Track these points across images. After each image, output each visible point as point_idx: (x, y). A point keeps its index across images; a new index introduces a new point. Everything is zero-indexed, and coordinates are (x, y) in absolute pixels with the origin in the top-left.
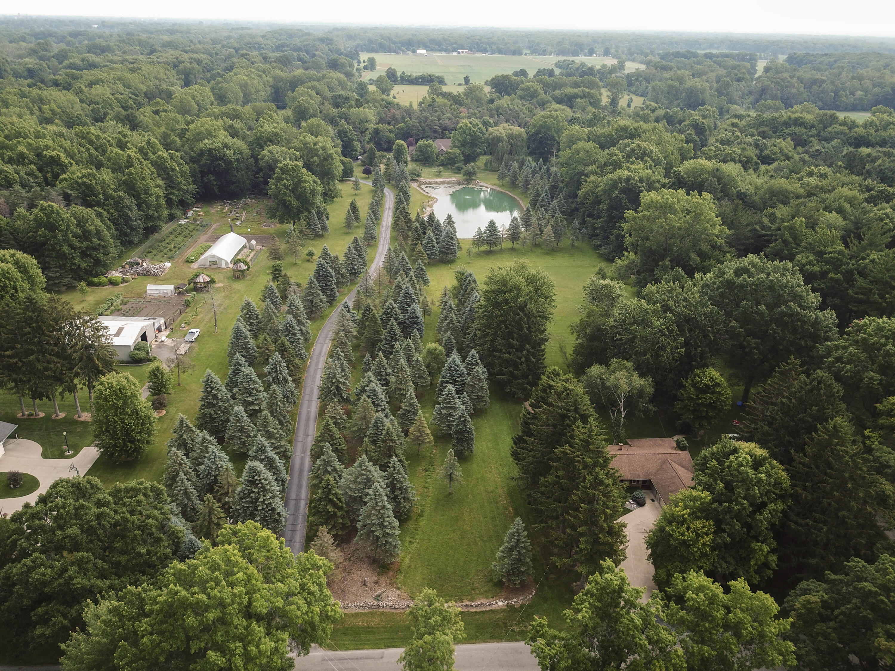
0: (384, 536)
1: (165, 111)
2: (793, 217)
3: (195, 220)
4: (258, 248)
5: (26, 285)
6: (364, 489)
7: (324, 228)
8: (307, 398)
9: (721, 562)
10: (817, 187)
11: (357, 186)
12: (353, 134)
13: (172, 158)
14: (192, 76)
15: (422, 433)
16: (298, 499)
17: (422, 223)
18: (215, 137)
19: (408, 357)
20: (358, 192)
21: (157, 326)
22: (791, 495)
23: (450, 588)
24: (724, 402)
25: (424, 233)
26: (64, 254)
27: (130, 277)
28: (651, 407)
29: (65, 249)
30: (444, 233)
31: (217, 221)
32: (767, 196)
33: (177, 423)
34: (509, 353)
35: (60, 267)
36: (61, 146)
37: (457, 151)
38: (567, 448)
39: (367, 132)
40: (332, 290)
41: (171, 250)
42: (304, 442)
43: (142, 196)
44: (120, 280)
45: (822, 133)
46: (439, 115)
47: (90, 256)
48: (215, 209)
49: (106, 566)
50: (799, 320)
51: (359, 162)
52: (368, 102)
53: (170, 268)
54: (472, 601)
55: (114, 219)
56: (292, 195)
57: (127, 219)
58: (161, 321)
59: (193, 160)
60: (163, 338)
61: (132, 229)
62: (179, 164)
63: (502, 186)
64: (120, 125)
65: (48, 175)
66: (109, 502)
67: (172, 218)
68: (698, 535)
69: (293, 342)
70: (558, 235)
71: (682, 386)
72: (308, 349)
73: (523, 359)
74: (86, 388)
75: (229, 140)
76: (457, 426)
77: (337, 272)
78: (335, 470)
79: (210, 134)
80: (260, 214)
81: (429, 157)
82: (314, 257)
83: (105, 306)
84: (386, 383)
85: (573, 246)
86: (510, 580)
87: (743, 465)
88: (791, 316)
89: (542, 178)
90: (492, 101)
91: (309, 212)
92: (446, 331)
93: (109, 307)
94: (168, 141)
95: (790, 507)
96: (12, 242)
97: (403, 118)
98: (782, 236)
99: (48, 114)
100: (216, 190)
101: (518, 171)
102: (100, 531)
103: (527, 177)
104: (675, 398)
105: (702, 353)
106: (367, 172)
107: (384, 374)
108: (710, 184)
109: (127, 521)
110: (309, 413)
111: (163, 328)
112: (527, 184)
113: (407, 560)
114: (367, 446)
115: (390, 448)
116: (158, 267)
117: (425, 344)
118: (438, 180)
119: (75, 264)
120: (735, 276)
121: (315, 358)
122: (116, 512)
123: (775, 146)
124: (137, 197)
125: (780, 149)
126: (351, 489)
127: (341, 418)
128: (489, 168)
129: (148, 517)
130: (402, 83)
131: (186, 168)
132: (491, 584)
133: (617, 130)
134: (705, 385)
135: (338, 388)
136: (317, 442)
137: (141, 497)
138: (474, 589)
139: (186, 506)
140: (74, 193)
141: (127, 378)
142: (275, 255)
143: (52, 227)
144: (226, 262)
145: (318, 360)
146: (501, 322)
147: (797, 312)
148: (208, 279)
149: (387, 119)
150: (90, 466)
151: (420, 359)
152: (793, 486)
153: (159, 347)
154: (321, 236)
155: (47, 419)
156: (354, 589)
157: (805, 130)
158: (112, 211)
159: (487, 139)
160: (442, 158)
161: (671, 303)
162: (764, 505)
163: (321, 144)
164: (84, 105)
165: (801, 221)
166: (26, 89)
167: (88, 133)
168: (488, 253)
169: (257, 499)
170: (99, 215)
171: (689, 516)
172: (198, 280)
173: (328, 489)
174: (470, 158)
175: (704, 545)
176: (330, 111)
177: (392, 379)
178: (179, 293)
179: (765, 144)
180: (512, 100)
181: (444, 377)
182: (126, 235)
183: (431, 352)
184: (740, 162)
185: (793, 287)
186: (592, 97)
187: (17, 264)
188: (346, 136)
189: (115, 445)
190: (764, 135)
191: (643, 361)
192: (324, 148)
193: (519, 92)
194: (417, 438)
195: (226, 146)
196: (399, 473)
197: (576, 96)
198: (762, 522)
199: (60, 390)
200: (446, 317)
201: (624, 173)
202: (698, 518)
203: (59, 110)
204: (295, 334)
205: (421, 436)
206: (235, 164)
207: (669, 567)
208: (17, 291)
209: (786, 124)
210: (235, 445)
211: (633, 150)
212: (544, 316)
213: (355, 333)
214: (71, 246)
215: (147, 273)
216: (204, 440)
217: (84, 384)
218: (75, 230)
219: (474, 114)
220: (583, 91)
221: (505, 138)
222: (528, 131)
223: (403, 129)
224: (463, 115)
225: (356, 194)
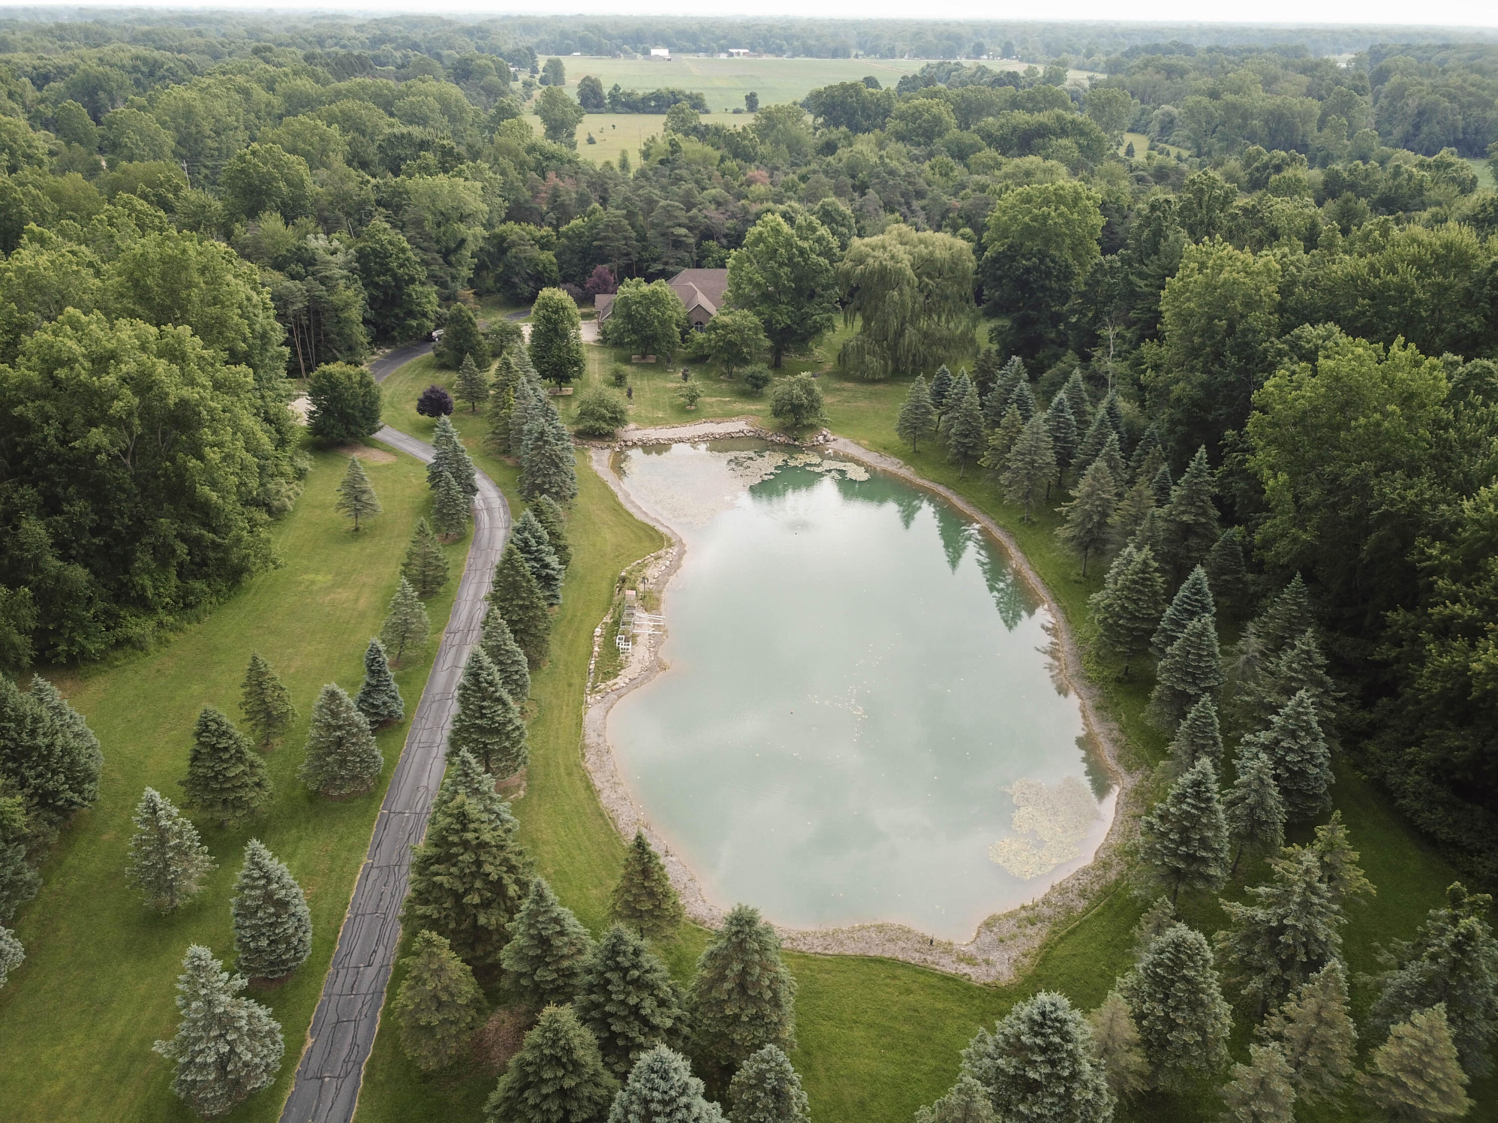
20: (365, 520)
37: (746, 318)
39: (465, 252)
46: (689, 193)
63: (912, 457)
81: (654, 338)
90: (830, 148)
97: (583, 201)
106: (434, 403)
118: (686, 431)
149: (535, 205)
159: (847, 275)
160: (700, 336)
174: (790, 341)
176: (351, 186)
188: (386, 270)
193: (894, 124)
219: (791, 187)
220: (1059, 118)
221: (909, 272)
222: (980, 249)
223: (580, 236)
224: (759, 189)
225: (356, 533)
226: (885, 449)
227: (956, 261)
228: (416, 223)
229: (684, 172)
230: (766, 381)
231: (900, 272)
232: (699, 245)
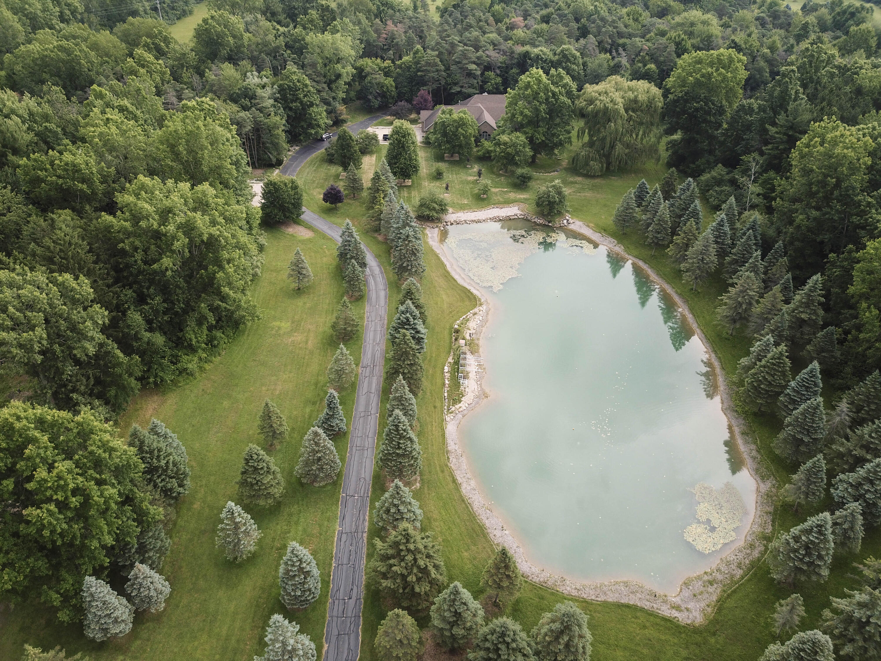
12: (311, 89)
37: (518, 138)
39: (341, 82)
46: (475, 39)
63: (622, 238)
81: (460, 143)
97: (410, 44)
118: (482, 214)
149: (379, 44)
159: (582, 110)
160: (486, 143)
188: (296, 99)
221: (622, 111)
223: (409, 68)
224: (519, 33)
225: (299, 291)
226: (605, 231)
227: (651, 102)
228: (313, 65)
229: (471, 20)
230: (530, 178)
231: (617, 111)
232: (482, 74)
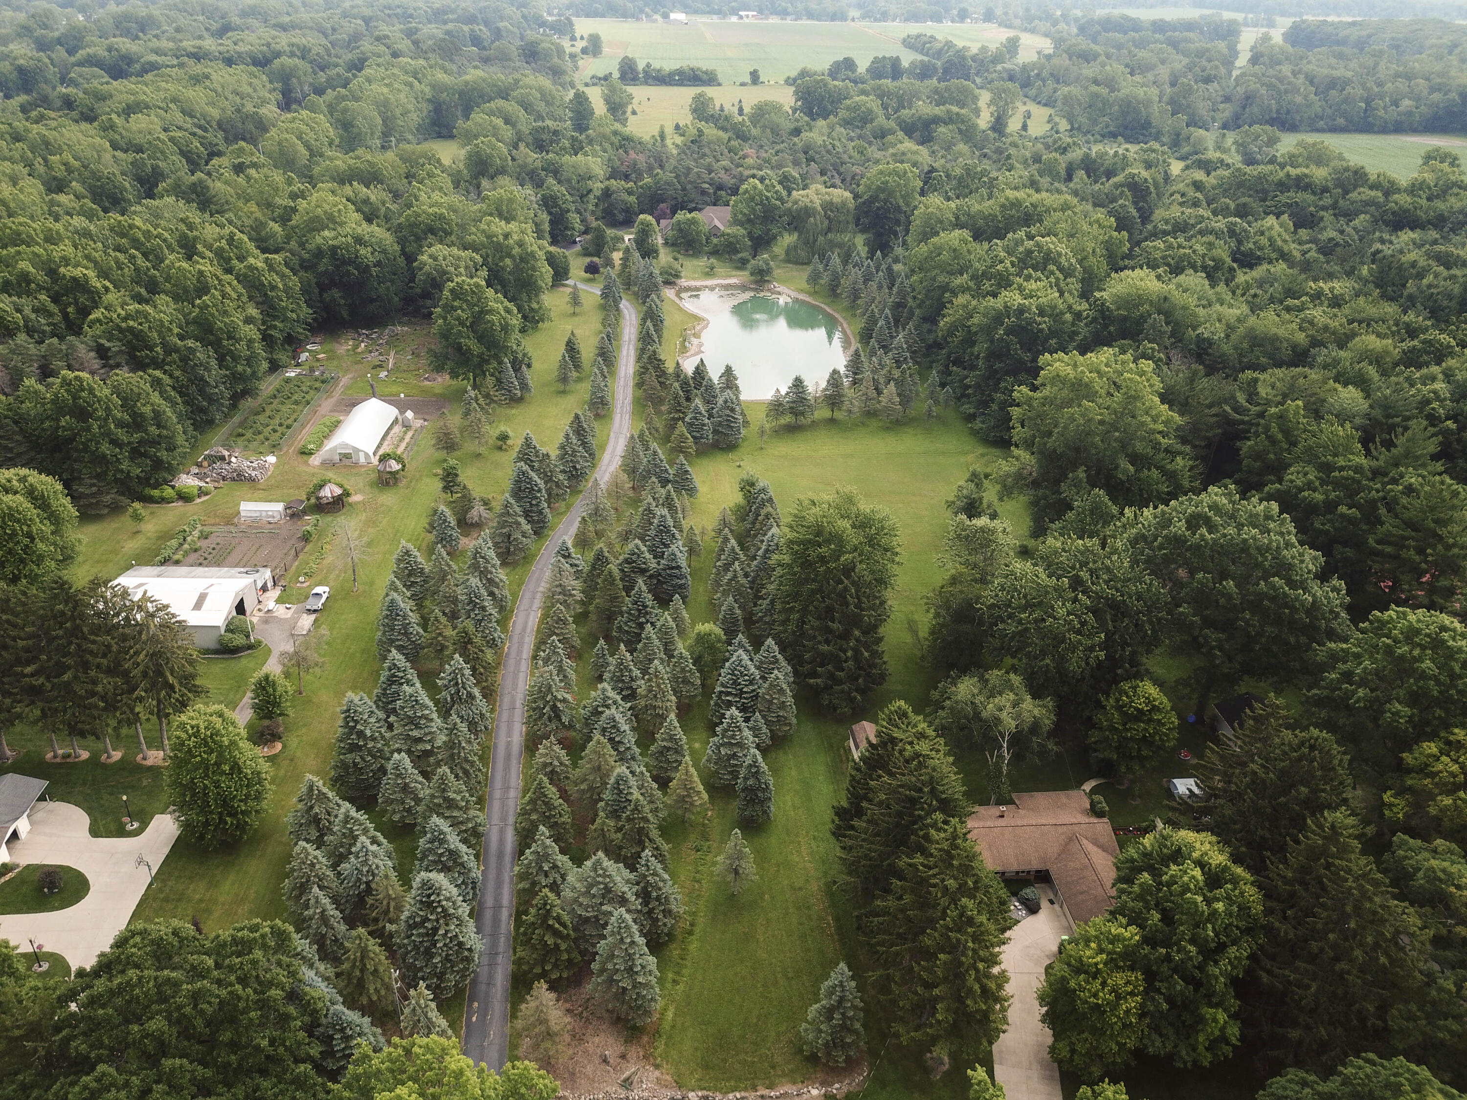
0: (634, 987)
1: (254, 165)
2: (1285, 396)
3: (312, 370)
4: (419, 423)
5: (47, 528)
6: (601, 904)
7: (524, 386)
8: (505, 716)
9: (1154, 1036)
10: (1326, 328)
11: (575, 300)
12: (567, 199)
13: (271, 267)
14: (294, 80)
15: (689, 790)
16: (498, 907)
17: (685, 384)
18: (342, 224)
19: (666, 644)
20: (577, 309)
21: (260, 584)
22: (1263, 927)
23: (737, 1066)
24: (1166, 735)
25: (688, 399)
26: (104, 456)
27: (211, 486)
28: (1051, 745)
29: (106, 448)
30: (720, 401)
31: (347, 371)
32: (1245, 345)
33: (304, 790)
34: (827, 642)
35: (98, 476)
36: (88, 257)
37: (740, 231)
38: (918, 859)
39: (591, 196)
40: (540, 512)
41: (275, 431)
42: (504, 800)
43: (225, 343)
44: (196, 492)
45: (1341, 202)
46: (710, 165)
47: (145, 455)
48: (344, 346)
49: (208, 1073)
50: (1286, 606)
51: (578, 248)
52: (591, 142)
53: (276, 466)
54: (771, 1087)
55: (182, 387)
56: (471, 335)
57: (202, 384)
58: (266, 575)
59: (306, 266)
60: (271, 605)
61: (211, 400)
62: (283, 276)
63: (814, 294)
64: (181, 203)
65: (70, 309)
66: (209, 970)
67: (275, 367)
68: (1119, 997)
69: (480, 621)
70: (905, 399)
71: (1100, 706)
72: (503, 622)
73: (850, 654)
74: (154, 718)
75: (365, 229)
76: (746, 779)
77: (548, 479)
78: (555, 867)
79: (332, 221)
80: (418, 356)
81: (693, 241)
82: (509, 442)
83: (174, 543)
84: (630, 695)
85: (930, 416)
86: (828, 1054)
87: (1189, 890)
88: (1274, 599)
89: (880, 287)
90: (797, 132)
91: (500, 363)
92: (725, 593)
93: (181, 545)
94: (263, 233)
95: (1261, 948)
96: (18, 438)
97: (650, 168)
98: (1267, 429)
99: (60, 172)
100: (345, 314)
101: (839, 269)
102: (199, 1022)
103: (855, 283)
104: (1090, 724)
105: (1134, 654)
106: (592, 269)
107: (627, 679)
108: (1153, 326)
109: (239, 998)
110: (509, 744)
111: (270, 584)
112: (855, 295)
113: (670, 1015)
114: (604, 823)
115: (640, 831)
116: (255, 465)
117: (693, 624)
118: (709, 283)
119: (122, 471)
120: (1188, 529)
121: (516, 639)
122: (219, 982)
123: (1262, 234)
124: (216, 344)
125: (1270, 239)
126: (581, 905)
127: (561, 764)
128: (792, 258)
129: (271, 984)
130: (646, 83)
131: (295, 282)
132: (798, 1057)
133: (1003, 206)
134: (1137, 709)
135: (554, 708)
136: (524, 813)
137: (258, 954)
138: (773, 1067)
139: (323, 936)
140: (114, 346)
141: (221, 715)
142: (447, 443)
143: (83, 414)
144: (367, 455)
145: (521, 643)
146: (813, 592)
147: (1284, 593)
148: (338, 491)
149: (623, 169)
150: (166, 851)
151: (686, 654)
152: (1268, 912)
153: (266, 621)
154: (521, 399)
155: (94, 762)
156: (589, 1069)
157: (1312, 198)
158: (177, 373)
159: (790, 209)
160: (715, 241)
161: (1084, 575)
162: (1221, 948)
163: (515, 237)
164: (119, 154)
165: (1297, 406)
166: (20, 124)
167: (131, 227)
168: (792, 429)
169: (435, 930)
170: (156, 383)
171: (1105, 964)
172: (322, 494)
173: (546, 912)
174: (761, 243)
175: (1128, 1012)
176: (529, 160)
177: (641, 685)
178: (292, 516)
179: (1245, 231)
180: (832, 128)
181: (722, 685)
182: (202, 410)
183: (701, 638)
184: (1204, 268)
185: (1278, 548)
186: (963, 122)
187: (32, 494)
188: (556, 205)
189: (207, 823)
190: (1242, 212)
191: (1041, 668)
192: (521, 244)
193: (843, 114)
194: (682, 799)
195: (359, 240)
196: (655, 874)
197: (936, 120)
198: (1217, 978)
199: (113, 723)
200: (727, 567)
201: (1012, 298)
202: (1118, 968)
203: (76, 164)
204: (483, 608)
205: (689, 796)
206: (374, 271)
207: (1073, 1039)
208: (33, 539)
209: (1282, 186)
210: (394, 812)
211: (1029, 252)
212: (882, 581)
213: (579, 596)
214: (115, 442)
215: (239, 477)
216: (347, 819)
217: (151, 713)
218: (119, 415)
219: (767, 161)
220: (948, 111)
221: (820, 209)
222: (856, 196)
223: (650, 188)
224: (749, 161)
225: (574, 314)
226: (802, 291)
227: (844, 204)
228: (569, 181)
229: (706, 150)
230: (748, 261)
231: (815, 209)
232: (715, 193)
